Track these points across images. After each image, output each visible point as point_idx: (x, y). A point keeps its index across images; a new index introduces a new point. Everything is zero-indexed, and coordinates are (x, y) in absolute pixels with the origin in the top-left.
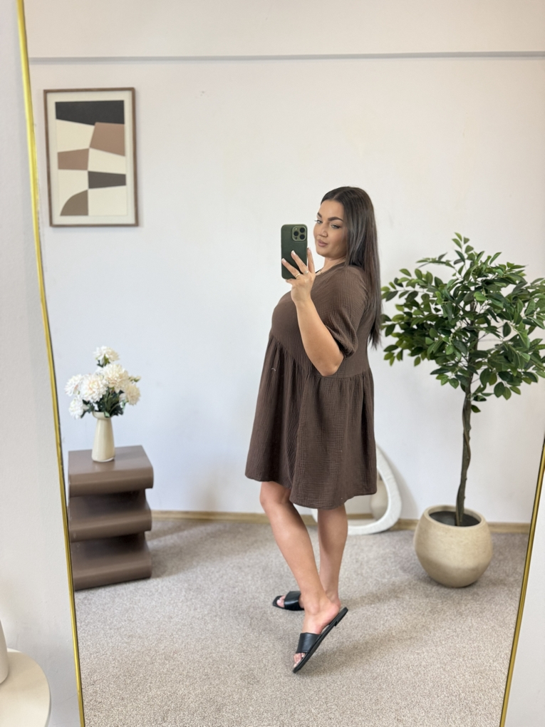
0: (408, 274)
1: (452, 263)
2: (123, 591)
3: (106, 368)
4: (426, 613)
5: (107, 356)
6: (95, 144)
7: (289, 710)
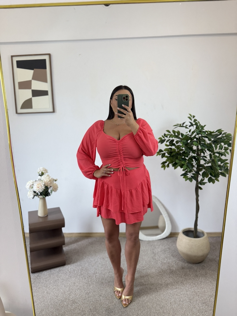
0: (169, 132)
1: (188, 127)
2: (54, 272)
3: (43, 177)
4: (182, 276)
5: (43, 172)
6: (34, 78)
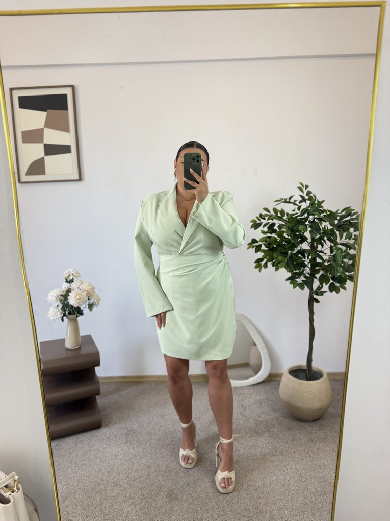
0: (269, 212)
7: (199, 517)
